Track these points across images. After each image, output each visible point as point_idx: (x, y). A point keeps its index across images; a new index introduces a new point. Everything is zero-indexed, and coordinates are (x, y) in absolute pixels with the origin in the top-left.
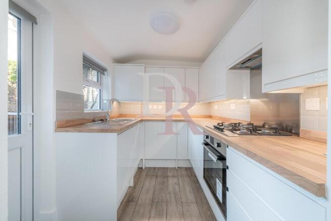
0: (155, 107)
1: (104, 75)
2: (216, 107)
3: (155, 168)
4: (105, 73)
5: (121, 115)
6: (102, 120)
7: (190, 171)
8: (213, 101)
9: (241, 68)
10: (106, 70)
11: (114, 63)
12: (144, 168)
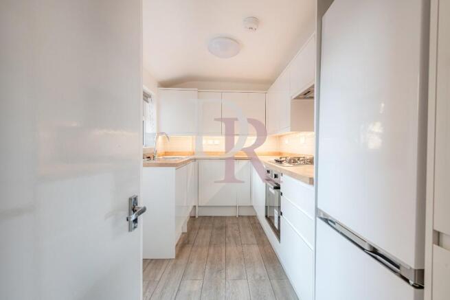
0: (210, 142)
1: (148, 102)
2: (286, 141)
3: (210, 217)
4: (149, 99)
5: (166, 153)
6: (149, 157)
7: (253, 219)
8: (283, 134)
9: (305, 98)
10: (150, 97)
11: (158, 87)
12: (197, 217)
